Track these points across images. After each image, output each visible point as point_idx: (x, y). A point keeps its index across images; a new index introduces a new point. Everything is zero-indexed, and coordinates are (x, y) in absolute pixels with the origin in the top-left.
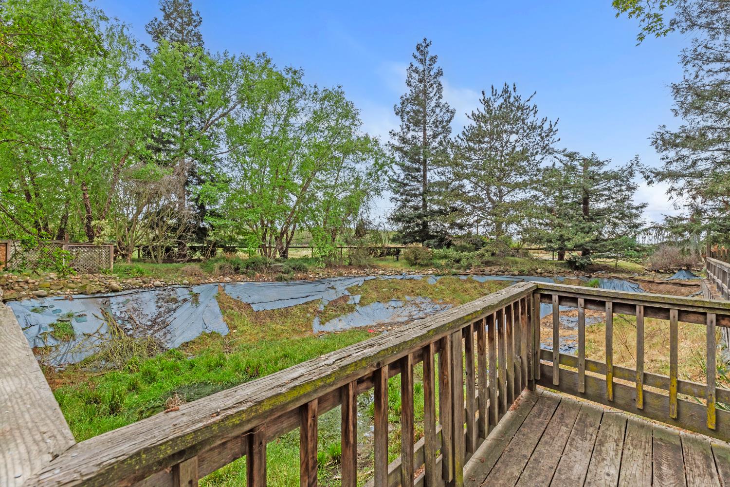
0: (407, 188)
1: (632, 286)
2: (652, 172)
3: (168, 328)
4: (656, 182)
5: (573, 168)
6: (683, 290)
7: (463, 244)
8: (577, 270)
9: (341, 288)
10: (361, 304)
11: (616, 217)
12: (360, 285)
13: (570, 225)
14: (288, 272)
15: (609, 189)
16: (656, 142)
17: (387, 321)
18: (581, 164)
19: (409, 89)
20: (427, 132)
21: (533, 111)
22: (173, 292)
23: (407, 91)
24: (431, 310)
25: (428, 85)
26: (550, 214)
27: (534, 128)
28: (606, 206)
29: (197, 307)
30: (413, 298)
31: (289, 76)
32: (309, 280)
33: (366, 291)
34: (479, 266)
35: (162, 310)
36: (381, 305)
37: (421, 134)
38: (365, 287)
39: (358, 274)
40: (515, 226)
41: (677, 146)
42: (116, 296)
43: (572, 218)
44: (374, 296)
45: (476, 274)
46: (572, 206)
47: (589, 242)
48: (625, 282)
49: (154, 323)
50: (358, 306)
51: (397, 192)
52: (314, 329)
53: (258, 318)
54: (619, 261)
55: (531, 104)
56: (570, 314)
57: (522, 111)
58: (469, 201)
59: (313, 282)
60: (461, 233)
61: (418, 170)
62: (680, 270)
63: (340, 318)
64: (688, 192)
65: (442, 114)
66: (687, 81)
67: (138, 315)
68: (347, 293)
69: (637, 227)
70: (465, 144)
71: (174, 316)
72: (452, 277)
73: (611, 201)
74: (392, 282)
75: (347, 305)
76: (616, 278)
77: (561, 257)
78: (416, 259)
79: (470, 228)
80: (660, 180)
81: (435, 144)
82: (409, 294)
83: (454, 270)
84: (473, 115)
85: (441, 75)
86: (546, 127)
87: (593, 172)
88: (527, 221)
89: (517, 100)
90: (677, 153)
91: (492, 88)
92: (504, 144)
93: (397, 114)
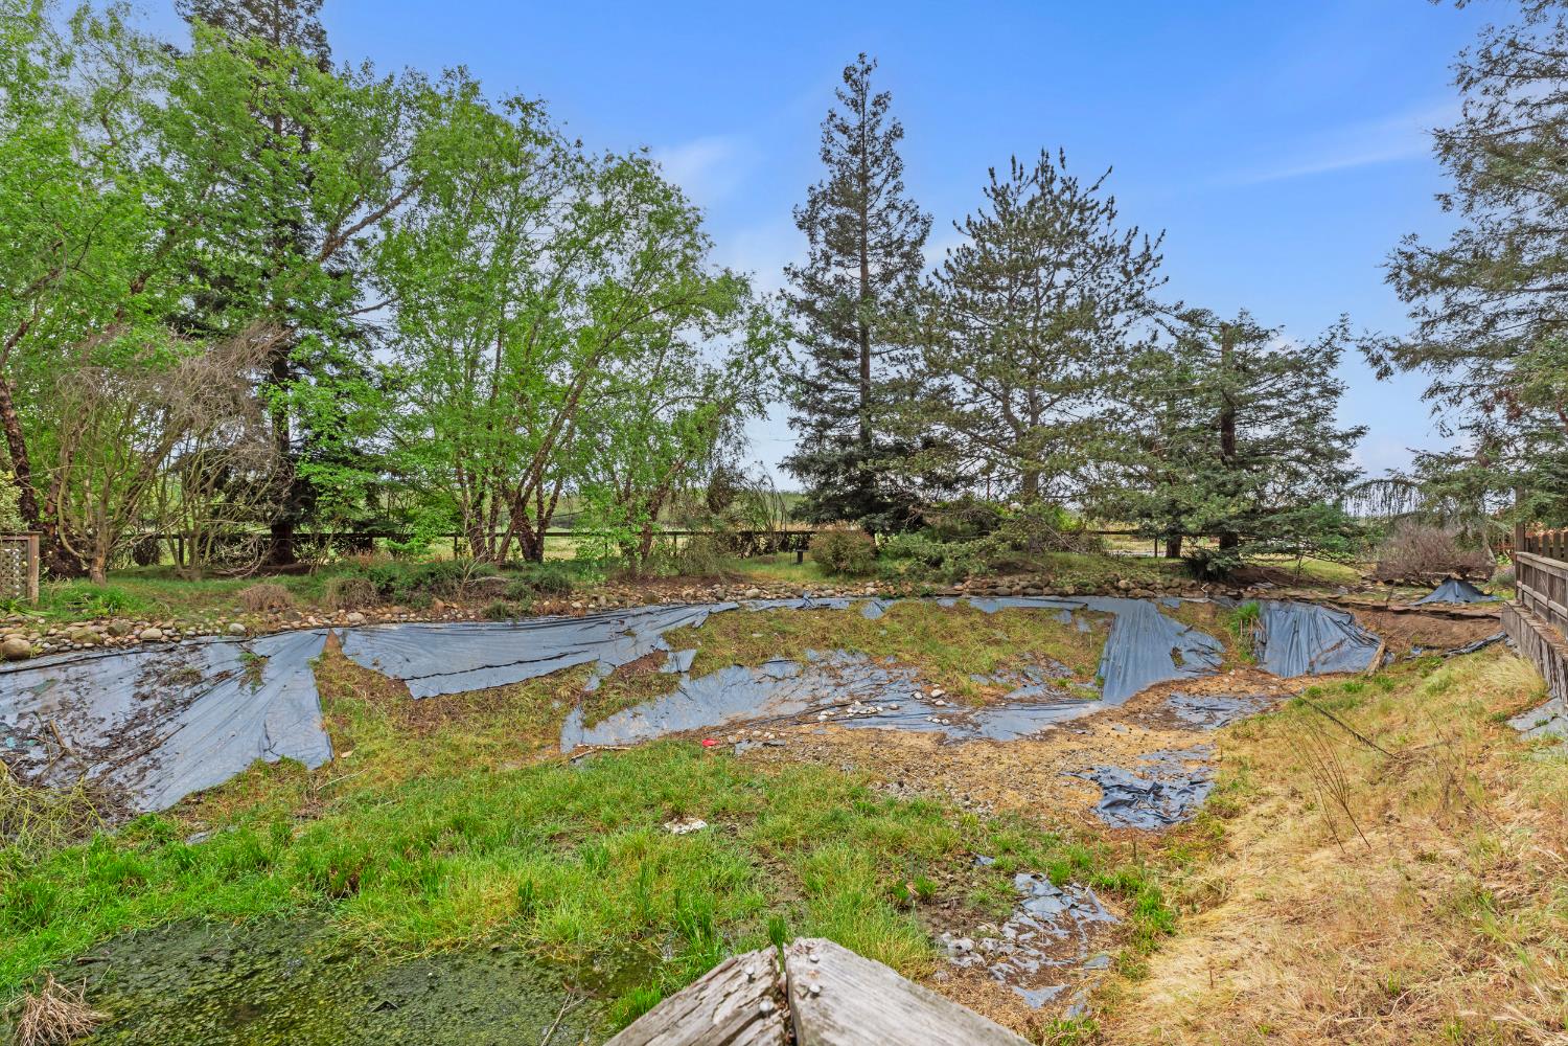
0: (827, 397)
1: (1337, 617)
2: (1387, 347)
3: (156, 754)
4: (1398, 372)
5: (1199, 347)
6: (1457, 628)
7: (948, 523)
8: (1210, 581)
9: (649, 633)
10: (694, 672)
11: (1298, 459)
12: (697, 624)
13: (1192, 477)
14: (517, 596)
15: (1280, 394)
16: (1397, 275)
17: (753, 714)
18: (1215, 339)
19: (826, 167)
20: (870, 267)
21: (1107, 214)
22: (196, 655)
23: (825, 176)
24: (866, 683)
25: (870, 159)
26: (1147, 453)
27: (1109, 253)
28: (1273, 434)
29: (254, 692)
30: (824, 653)
31: (515, 119)
32: (571, 615)
33: (709, 639)
34: (984, 575)
35: (149, 704)
36: (745, 673)
37: (856, 273)
38: (709, 628)
39: (695, 597)
40: (1065, 480)
41: (1448, 282)
42: (16, 671)
43: (1196, 461)
44: (730, 651)
45: (977, 594)
46: (1195, 434)
47: (1236, 518)
48: (1321, 609)
49: (118, 739)
50: (687, 677)
51: (802, 406)
52: (564, 740)
53: (420, 716)
54: (1305, 559)
55: (1101, 197)
56: (1195, 689)
57: (1081, 212)
58: (961, 423)
59: (580, 619)
60: (947, 497)
61: (848, 355)
62: (1448, 579)
63: (638, 709)
64: (1472, 394)
65: (902, 225)
66: (1472, 122)
67: (73, 721)
68: (662, 645)
69: (1344, 481)
70: (950, 292)
71: (182, 720)
72: (921, 601)
73: (1285, 422)
74: (777, 616)
75: (660, 676)
76: (1299, 600)
77: (1173, 551)
78: (838, 557)
79: (969, 485)
80: (1406, 367)
81: (886, 295)
82: (815, 644)
83: (927, 586)
84: (969, 224)
85: (900, 136)
86: (1137, 249)
87: (1244, 355)
88: (1093, 468)
89: (1069, 188)
90: (1448, 300)
91: (1013, 162)
92: (1041, 291)
93: (800, 227)
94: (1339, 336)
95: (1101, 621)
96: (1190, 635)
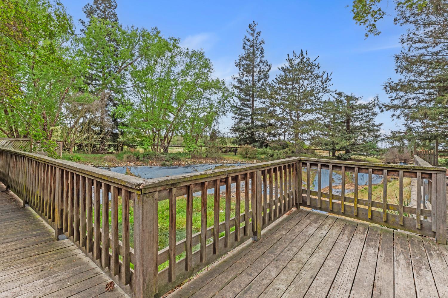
0: (242, 111)
2: (383, 105)
4: (385, 111)
5: (341, 101)
7: (275, 145)
11: (365, 131)
13: (338, 135)
14: (169, 161)
15: (362, 114)
16: (386, 88)
18: (345, 99)
19: (244, 51)
20: (255, 77)
21: (318, 67)
23: (243, 53)
25: (255, 49)
26: (327, 129)
27: (318, 77)
28: (359, 124)
31: (171, 42)
32: (181, 166)
37: (251, 79)
39: (211, 162)
40: (306, 135)
41: (397, 90)
43: (340, 131)
46: (340, 124)
47: (349, 146)
51: (235, 114)
54: (367, 157)
55: (316, 63)
57: (311, 67)
58: (279, 120)
59: (184, 167)
60: (274, 139)
61: (249, 100)
64: (403, 117)
65: (263, 67)
66: (403, 53)
69: (378, 137)
70: (277, 85)
73: (363, 121)
77: (334, 154)
78: (247, 154)
79: (279, 136)
80: (387, 110)
81: (259, 85)
84: (282, 68)
85: (264, 43)
86: (325, 76)
87: (352, 104)
88: (313, 132)
89: (308, 60)
90: (397, 94)
91: (294, 52)
92: (300, 86)
93: (236, 66)
94: (376, 100)
95: (314, 171)
96: (337, 175)
